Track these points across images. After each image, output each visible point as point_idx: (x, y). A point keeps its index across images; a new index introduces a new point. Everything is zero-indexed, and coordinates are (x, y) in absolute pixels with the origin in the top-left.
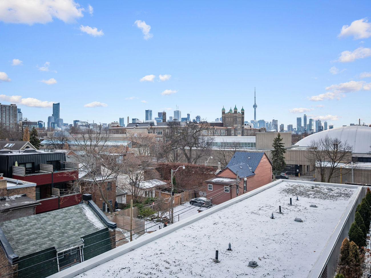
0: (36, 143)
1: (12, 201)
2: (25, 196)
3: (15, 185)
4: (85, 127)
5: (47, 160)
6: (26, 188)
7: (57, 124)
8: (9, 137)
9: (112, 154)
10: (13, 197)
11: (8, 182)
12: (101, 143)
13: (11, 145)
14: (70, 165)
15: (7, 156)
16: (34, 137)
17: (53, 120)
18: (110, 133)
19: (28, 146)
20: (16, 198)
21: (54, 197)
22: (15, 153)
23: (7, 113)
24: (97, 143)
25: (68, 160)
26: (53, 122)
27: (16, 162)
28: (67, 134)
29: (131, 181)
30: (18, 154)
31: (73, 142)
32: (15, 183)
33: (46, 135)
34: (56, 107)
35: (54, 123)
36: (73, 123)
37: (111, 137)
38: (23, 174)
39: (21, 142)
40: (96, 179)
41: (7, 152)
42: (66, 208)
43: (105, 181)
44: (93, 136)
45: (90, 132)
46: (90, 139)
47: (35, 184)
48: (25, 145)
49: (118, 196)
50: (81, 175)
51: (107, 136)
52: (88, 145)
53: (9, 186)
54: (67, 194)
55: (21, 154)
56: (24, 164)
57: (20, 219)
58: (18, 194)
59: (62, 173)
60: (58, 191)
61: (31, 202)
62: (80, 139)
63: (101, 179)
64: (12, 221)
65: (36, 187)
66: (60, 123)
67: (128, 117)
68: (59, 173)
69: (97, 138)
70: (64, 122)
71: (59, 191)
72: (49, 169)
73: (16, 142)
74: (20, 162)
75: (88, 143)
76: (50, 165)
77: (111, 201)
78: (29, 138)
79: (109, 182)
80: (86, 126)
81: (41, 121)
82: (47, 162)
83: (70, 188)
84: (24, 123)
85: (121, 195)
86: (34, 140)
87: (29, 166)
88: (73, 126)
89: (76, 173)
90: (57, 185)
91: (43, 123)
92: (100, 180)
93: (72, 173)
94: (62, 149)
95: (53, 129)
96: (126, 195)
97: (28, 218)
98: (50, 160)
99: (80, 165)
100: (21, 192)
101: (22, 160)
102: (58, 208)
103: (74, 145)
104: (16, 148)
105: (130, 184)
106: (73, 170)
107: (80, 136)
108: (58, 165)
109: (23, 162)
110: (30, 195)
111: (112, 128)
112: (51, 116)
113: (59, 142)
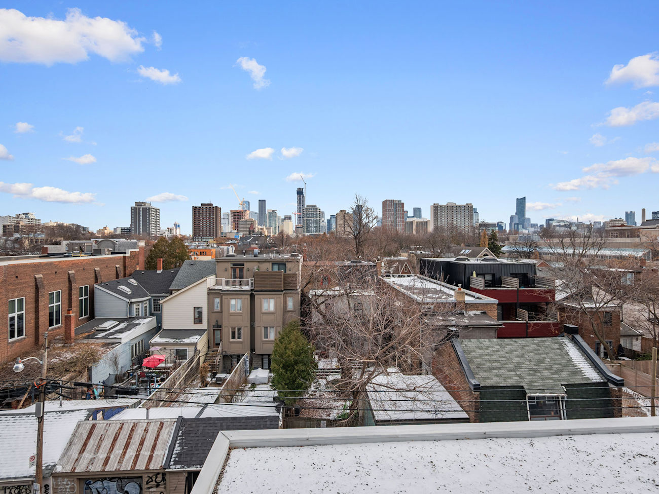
0: (495, 249)
1: (470, 318)
2: (484, 313)
3: (473, 299)
4: (563, 229)
5: (511, 272)
6: (487, 304)
7: (521, 226)
8: (464, 242)
9: (613, 270)
10: (471, 313)
11: (466, 294)
12: (592, 252)
13: (467, 251)
14: (542, 281)
15: (464, 264)
16: (493, 243)
17: (516, 221)
18: (607, 237)
19: (486, 253)
20: (475, 314)
21: (520, 321)
22: (473, 261)
23: (463, 213)
24: (584, 252)
25: (539, 274)
26: (517, 222)
27: (474, 272)
28: (536, 238)
29: (652, 316)
30: (476, 262)
31: (545, 250)
32: (474, 297)
33: (508, 239)
34: (521, 203)
35: (518, 224)
36: (544, 223)
37: (610, 243)
38: (481, 287)
39: (478, 249)
40: (585, 305)
41: (464, 260)
42: (539, 339)
43: (599, 310)
44: (578, 240)
45: (573, 235)
46: (573, 245)
47: (496, 301)
48: (483, 252)
49: (624, 336)
50: (559, 296)
51: (603, 242)
52: (569, 255)
53: (468, 299)
54: (539, 319)
55: (479, 262)
56: (483, 275)
57: (481, 340)
58: (477, 310)
59: (532, 291)
60: (525, 313)
61: (492, 323)
62: (556, 246)
63: (593, 306)
64: (472, 340)
65: (498, 305)
66: (526, 224)
67: (644, 211)
68: (527, 291)
69: (584, 244)
70: (532, 222)
71: (527, 315)
72: (513, 284)
73: (473, 248)
74: (479, 273)
75: (570, 251)
76: (514, 279)
77: (610, 342)
78: (487, 243)
79: (607, 312)
80: (565, 226)
81: (501, 222)
82: (511, 274)
83: (542, 312)
84: (480, 225)
85: (630, 336)
86: (494, 246)
87: (488, 277)
88: (545, 226)
89: (552, 292)
90: (524, 306)
91: (503, 225)
92: (591, 308)
93: (546, 292)
94: (529, 258)
95: (516, 232)
96: (640, 338)
97: (490, 341)
98: (514, 272)
99: (558, 282)
100: (480, 308)
101: (481, 271)
102: (525, 336)
103: (546, 254)
104: (473, 255)
105: (649, 320)
106: (547, 288)
107: (556, 240)
108: (526, 279)
109: (481, 273)
110: (490, 314)
111: (612, 228)
112: (514, 214)
113: (525, 249)
